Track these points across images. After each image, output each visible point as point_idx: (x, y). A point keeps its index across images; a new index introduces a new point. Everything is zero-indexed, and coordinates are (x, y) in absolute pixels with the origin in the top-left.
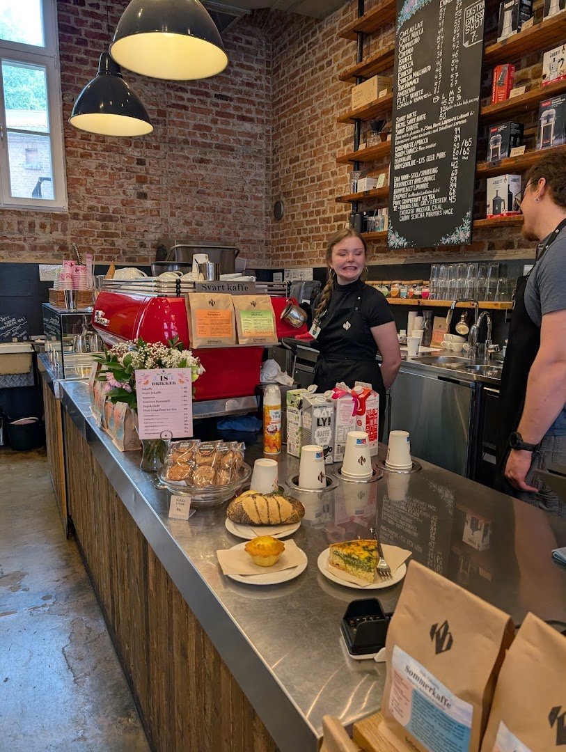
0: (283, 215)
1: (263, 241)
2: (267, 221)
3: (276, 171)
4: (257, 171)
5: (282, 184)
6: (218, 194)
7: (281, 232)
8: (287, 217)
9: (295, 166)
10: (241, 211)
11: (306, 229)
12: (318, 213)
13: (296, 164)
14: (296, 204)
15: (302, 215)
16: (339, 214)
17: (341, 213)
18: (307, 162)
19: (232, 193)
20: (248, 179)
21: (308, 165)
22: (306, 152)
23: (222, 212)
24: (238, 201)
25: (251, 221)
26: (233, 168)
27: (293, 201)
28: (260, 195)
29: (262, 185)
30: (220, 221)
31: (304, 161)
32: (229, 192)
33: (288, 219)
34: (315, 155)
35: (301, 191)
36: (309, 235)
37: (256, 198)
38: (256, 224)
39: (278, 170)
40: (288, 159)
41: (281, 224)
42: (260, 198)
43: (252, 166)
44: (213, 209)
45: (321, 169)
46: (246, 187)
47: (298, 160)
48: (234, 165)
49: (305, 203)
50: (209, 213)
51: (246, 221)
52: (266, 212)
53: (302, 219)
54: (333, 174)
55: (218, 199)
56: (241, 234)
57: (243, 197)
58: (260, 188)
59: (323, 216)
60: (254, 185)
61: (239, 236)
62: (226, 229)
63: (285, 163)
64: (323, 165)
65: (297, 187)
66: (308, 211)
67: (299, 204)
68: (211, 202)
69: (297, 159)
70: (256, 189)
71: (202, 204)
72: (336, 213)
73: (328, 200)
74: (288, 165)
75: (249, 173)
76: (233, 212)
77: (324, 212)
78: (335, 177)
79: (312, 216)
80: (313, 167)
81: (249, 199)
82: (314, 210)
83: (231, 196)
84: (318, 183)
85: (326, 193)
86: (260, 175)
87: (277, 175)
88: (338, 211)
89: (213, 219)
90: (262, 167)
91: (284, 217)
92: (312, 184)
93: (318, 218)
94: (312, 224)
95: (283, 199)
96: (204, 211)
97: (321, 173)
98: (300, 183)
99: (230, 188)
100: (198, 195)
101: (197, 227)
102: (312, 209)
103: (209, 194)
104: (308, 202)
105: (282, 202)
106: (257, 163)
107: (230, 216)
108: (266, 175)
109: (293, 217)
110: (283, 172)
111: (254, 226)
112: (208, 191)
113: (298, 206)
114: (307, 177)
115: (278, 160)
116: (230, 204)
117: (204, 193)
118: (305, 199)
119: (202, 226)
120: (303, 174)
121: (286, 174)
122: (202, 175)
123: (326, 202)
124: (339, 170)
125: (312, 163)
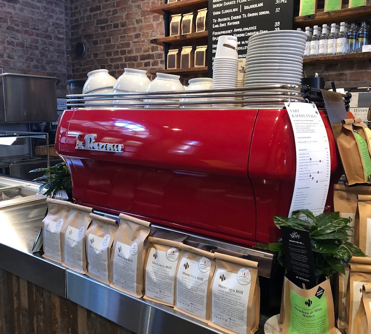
0: (85, 54)
1: (65, 75)
2: (68, 59)
3: (75, 18)
4: (59, 16)
5: (82, 28)
6: (26, 32)
7: (83, 67)
8: (89, 56)
9: (97, 14)
10: (47, 49)
11: (111, 65)
12: (123, 52)
13: (98, 12)
14: (99, 45)
15: (106, 54)
16: (146, 54)
17: (148, 53)
18: (109, 11)
19: (38, 32)
20: (51, 21)
21: (111, 13)
22: (108, 3)
23: (31, 48)
24: (44, 39)
25: (55, 58)
26: (38, 11)
27: (96, 43)
28: (61, 36)
29: (63, 28)
30: (29, 55)
31: (106, 10)
32: (36, 31)
33: (90, 57)
34: (118, 6)
35: (104, 35)
36: (114, 70)
37: (59, 39)
38: (58, 60)
39: (78, 16)
40: (88, 8)
41: (83, 61)
42: (61, 39)
43: (53, 11)
44: (22, 45)
45: (124, 17)
46: (50, 29)
47: (100, 9)
48: (38, 8)
49: (109, 44)
50: (18, 48)
51: (51, 58)
52: (67, 51)
53: (106, 57)
54: (138, 21)
55: (26, 36)
56: (48, 68)
57: (49, 37)
58: (61, 30)
59: (129, 55)
60: (56, 28)
61: (46, 70)
62: (35, 63)
63: (85, 11)
64: (127, 15)
65: (100, 31)
66: (112, 51)
67: (102, 45)
68: (20, 38)
69: (98, 8)
70: (58, 31)
71: (12, 39)
72: (142, 53)
73: (134, 42)
74: (88, 13)
75: (51, 17)
76: (40, 48)
77: (130, 52)
78: (140, 24)
79: (117, 55)
80: (116, 15)
81: (53, 39)
82: (119, 50)
83: (37, 35)
84: (122, 28)
85: (131, 36)
86: (61, 20)
87: (76, 21)
88: (145, 52)
89: (23, 54)
90: (62, 13)
91: (86, 55)
92: (115, 29)
93: (123, 56)
94: (117, 62)
95: (85, 41)
96: (14, 46)
97: (125, 21)
98: (102, 28)
99: (36, 27)
100: (8, 31)
101: (9, 59)
102: (116, 50)
103: (18, 31)
104: (112, 43)
105: (84, 44)
106: (57, 9)
107: (37, 52)
108: (66, 20)
109: (96, 55)
110: (83, 18)
111: (57, 62)
112: (16, 28)
113: (101, 47)
114: (109, 23)
115: (76, 8)
116: (37, 41)
117: (13, 29)
118: (109, 41)
119: (13, 59)
120: (106, 21)
121: (86, 21)
122: (11, 13)
123: (132, 44)
124: (145, 19)
125: (115, 12)
